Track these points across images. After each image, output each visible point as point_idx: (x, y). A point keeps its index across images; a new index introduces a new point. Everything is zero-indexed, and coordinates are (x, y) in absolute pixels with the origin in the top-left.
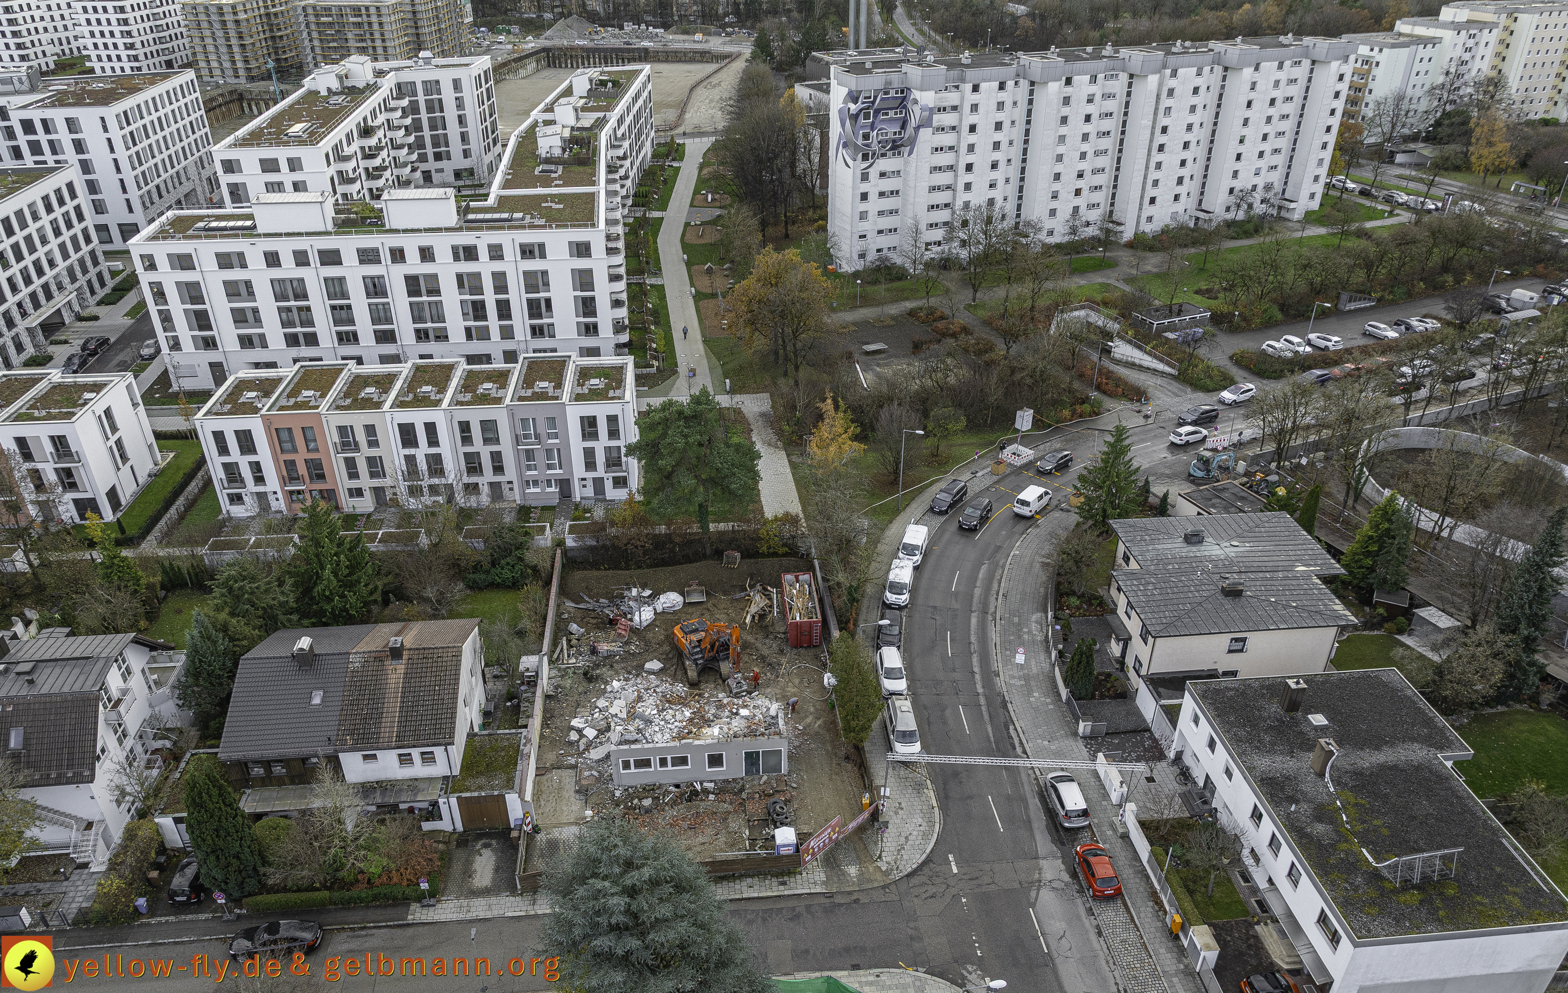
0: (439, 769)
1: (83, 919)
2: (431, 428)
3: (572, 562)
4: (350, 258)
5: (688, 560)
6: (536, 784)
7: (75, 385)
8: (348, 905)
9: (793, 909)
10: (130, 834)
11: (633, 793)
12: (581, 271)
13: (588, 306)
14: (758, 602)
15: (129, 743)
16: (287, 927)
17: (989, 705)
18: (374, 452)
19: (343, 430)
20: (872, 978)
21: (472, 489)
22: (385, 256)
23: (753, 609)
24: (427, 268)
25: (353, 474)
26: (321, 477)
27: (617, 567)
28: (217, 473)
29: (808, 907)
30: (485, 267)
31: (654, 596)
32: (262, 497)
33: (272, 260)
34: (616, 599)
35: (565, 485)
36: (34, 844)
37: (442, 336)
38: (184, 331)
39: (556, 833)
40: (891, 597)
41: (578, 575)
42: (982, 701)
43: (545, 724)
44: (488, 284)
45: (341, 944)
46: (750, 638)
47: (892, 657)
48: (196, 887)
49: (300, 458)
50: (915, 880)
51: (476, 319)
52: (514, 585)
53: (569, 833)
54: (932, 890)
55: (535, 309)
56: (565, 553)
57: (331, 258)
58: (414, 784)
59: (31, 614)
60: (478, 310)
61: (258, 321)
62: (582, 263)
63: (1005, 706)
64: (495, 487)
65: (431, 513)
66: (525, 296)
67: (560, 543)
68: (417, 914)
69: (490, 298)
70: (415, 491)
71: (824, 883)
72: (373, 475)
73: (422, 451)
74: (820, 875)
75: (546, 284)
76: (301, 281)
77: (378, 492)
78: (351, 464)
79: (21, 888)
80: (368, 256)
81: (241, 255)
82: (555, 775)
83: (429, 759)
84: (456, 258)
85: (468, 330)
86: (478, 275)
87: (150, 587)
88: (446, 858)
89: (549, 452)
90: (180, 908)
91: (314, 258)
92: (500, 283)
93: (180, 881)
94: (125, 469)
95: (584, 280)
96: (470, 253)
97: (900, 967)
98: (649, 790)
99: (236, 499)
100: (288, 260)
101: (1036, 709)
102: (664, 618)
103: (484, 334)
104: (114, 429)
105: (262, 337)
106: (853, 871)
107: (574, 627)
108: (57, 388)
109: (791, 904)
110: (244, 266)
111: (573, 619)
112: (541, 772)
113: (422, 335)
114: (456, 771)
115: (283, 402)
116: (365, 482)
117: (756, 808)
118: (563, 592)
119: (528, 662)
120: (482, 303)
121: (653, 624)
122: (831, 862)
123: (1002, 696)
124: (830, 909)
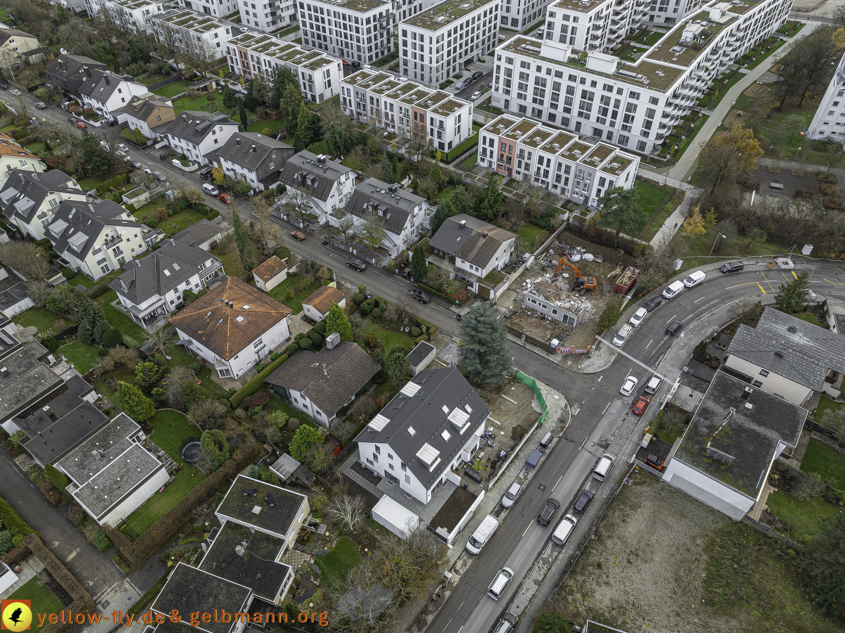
0: (478, 274)
1: (384, 268)
2: (549, 161)
3: (569, 228)
4: (566, 77)
5: (606, 245)
6: (504, 292)
7: (455, 102)
8: (439, 297)
10: (403, 252)
11: (528, 309)
12: (651, 110)
13: (648, 125)
14: (618, 271)
15: (414, 228)
16: (423, 295)
17: (663, 345)
18: (528, 161)
19: (522, 151)
20: (549, 390)
21: (555, 187)
22: (578, 80)
23: (613, 273)
24: (592, 90)
25: (519, 166)
26: (510, 163)
27: (581, 237)
28: (480, 150)
29: (549, 364)
30: (613, 96)
31: (585, 253)
32: (490, 163)
33: (539, 69)
34: (572, 248)
35: (587, 199)
36: (382, 244)
37: (588, 117)
38: (501, 86)
39: (500, 308)
40: (664, 293)
41: (566, 234)
42: (662, 342)
43: (519, 277)
44: (612, 103)
45: (432, 305)
46: (604, 282)
47: (641, 312)
48: (409, 274)
49: (506, 154)
50: (585, 376)
51: (603, 115)
52: (543, 228)
53: (503, 310)
54: (587, 381)
55: (627, 118)
56: (568, 224)
57: (559, 74)
58: (471, 275)
59: (412, 176)
60: (605, 112)
61: (526, 89)
62: (653, 107)
63: (668, 349)
64: (563, 190)
65: (539, 189)
66: (625, 112)
67: (568, 220)
68: (453, 308)
69: (611, 108)
70: (537, 180)
71: (559, 361)
72: (526, 169)
73: (543, 167)
74: (559, 359)
75: (635, 110)
76: (546, 80)
77: (526, 175)
78: (520, 162)
79: (376, 253)
80: (572, 78)
81: (529, 64)
82: (512, 292)
83: (477, 270)
84: (604, 89)
85: (598, 118)
86: (609, 98)
87: (443, 181)
88: (468, 298)
89: (585, 185)
90: (404, 277)
91: (553, 73)
92: (617, 104)
93: (407, 270)
94: (458, 136)
95: (651, 113)
96: (610, 89)
97: (559, 392)
98: (533, 310)
99: (482, 160)
100: (544, 71)
101: (678, 355)
102: (583, 263)
103: (603, 122)
104: (459, 121)
105: (525, 96)
106: (569, 363)
107: (551, 251)
108: (450, 101)
109: (545, 361)
110: (529, 68)
111: (553, 248)
112: (508, 289)
113: (580, 114)
114: (483, 277)
115: (509, 133)
116: (522, 170)
117: (557, 331)
118: (558, 237)
119: (527, 255)
120: (607, 109)
121: (577, 262)
122: (566, 357)
123: (671, 345)
124: (554, 368)
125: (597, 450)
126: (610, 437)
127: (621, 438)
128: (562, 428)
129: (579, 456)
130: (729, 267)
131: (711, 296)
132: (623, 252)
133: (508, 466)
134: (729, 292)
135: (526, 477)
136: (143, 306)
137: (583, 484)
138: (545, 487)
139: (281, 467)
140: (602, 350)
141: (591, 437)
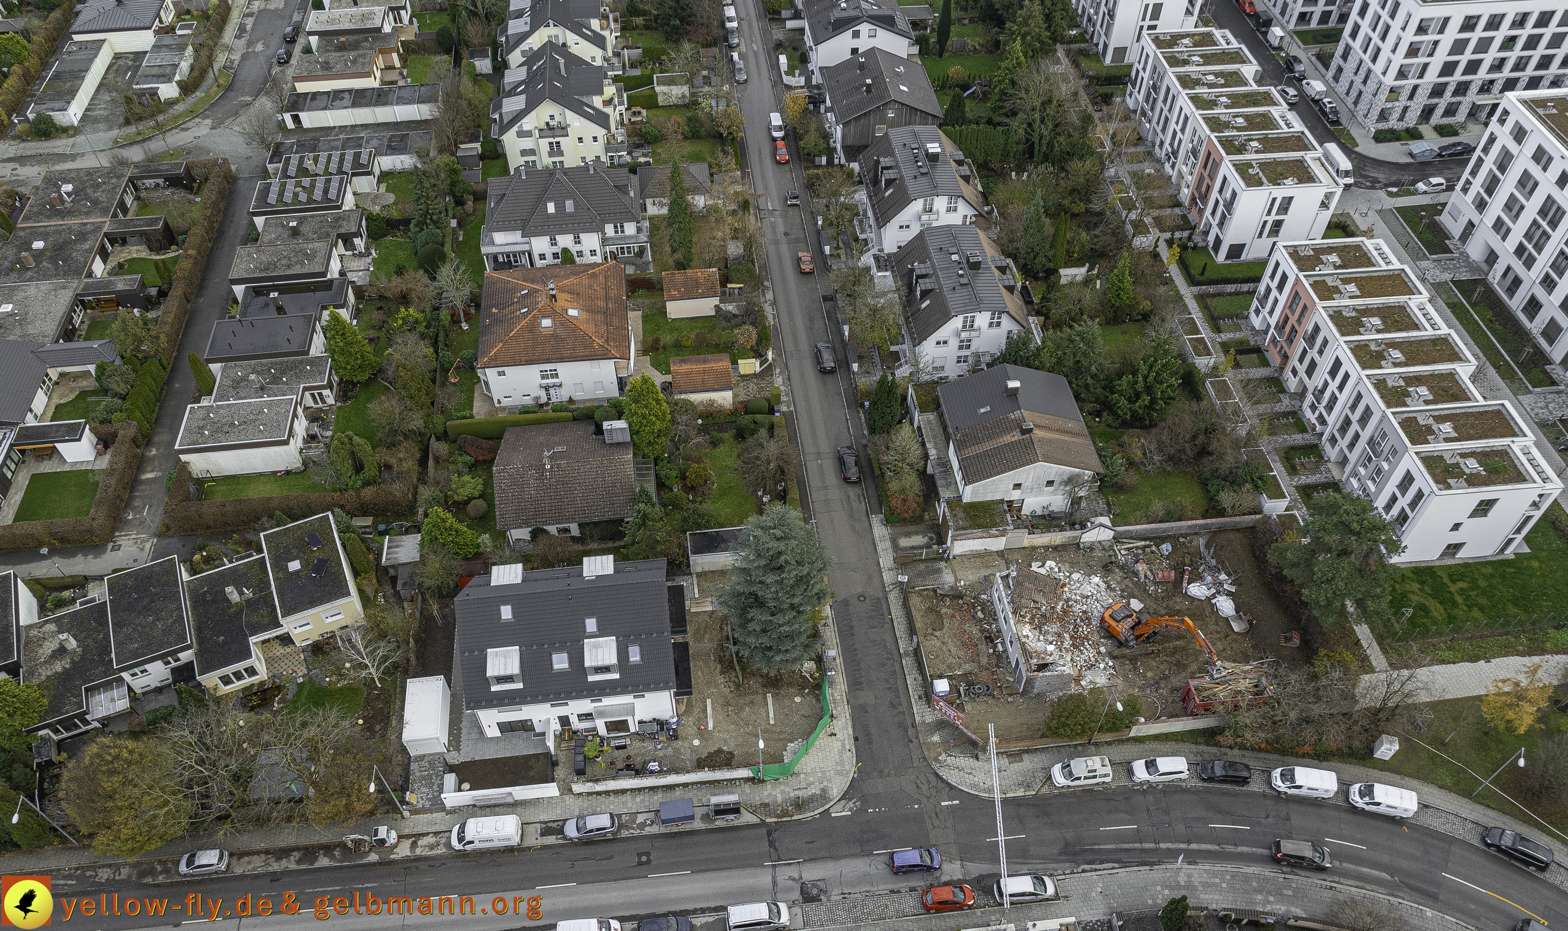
1: (856, 388)
2: (1347, 377)
3: (1254, 531)
5: (1285, 609)
9: (900, 704)
15: (966, 352)
18: (1317, 358)
19: (1317, 327)
20: (848, 747)
26: (1290, 344)
28: (1262, 288)
29: (903, 713)
31: (1229, 594)
32: (1266, 324)
33: (1563, 180)
34: (1215, 568)
39: (945, 570)
42: (1148, 845)
45: (853, 492)
47: (1177, 765)
49: (1293, 320)
50: (932, 778)
52: (1203, 495)
53: (948, 578)
54: (924, 788)
56: (1263, 522)
58: (953, 484)
59: (1095, 269)
61: (1517, 216)
63: (1145, 864)
64: (1343, 458)
65: (1310, 428)
67: (1272, 515)
68: (876, 518)
70: (1312, 406)
71: (924, 722)
72: (1307, 371)
73: (1333, 386)
74: (929, 719)
77: (1301, 384)
78: (1305, 352)
79: (877, 360)
82: (999, 562)
83: (961, 480)
88: (917, 520)
97: (857, 763)
99: (1258, 311)
101: (1144, 887)
102: (1202, 609)
104: (1283, 210)
105: (1509, 230)
106: (936, 738)
108: (1298, 162)
109: (905, 704)
110: (1545, 169)
111: (1178, 544)
112: (1001, 554)
114: (967, 501)
117: (982, 676)
118: (1213, 531)
119: (1102, 520)
121: (1193, 599)
122: (942, 725)
123: (1160, 863)
124: (902, 726)
125: (788, 890)
126: (836, 891)
127: (849, 911)
128: (785, 813)
129: (750, 871)
130: (1507, 841)
131: (1385, 858)
132: (1296, 641)
133: (640, 790)
134: (1442, 884)
135: (643, 825)
136: (500, 238)
137: (703, 911)
138: (649, 862)
139: (397, 547)
140: (1016, 766)
141: (808, 865)
